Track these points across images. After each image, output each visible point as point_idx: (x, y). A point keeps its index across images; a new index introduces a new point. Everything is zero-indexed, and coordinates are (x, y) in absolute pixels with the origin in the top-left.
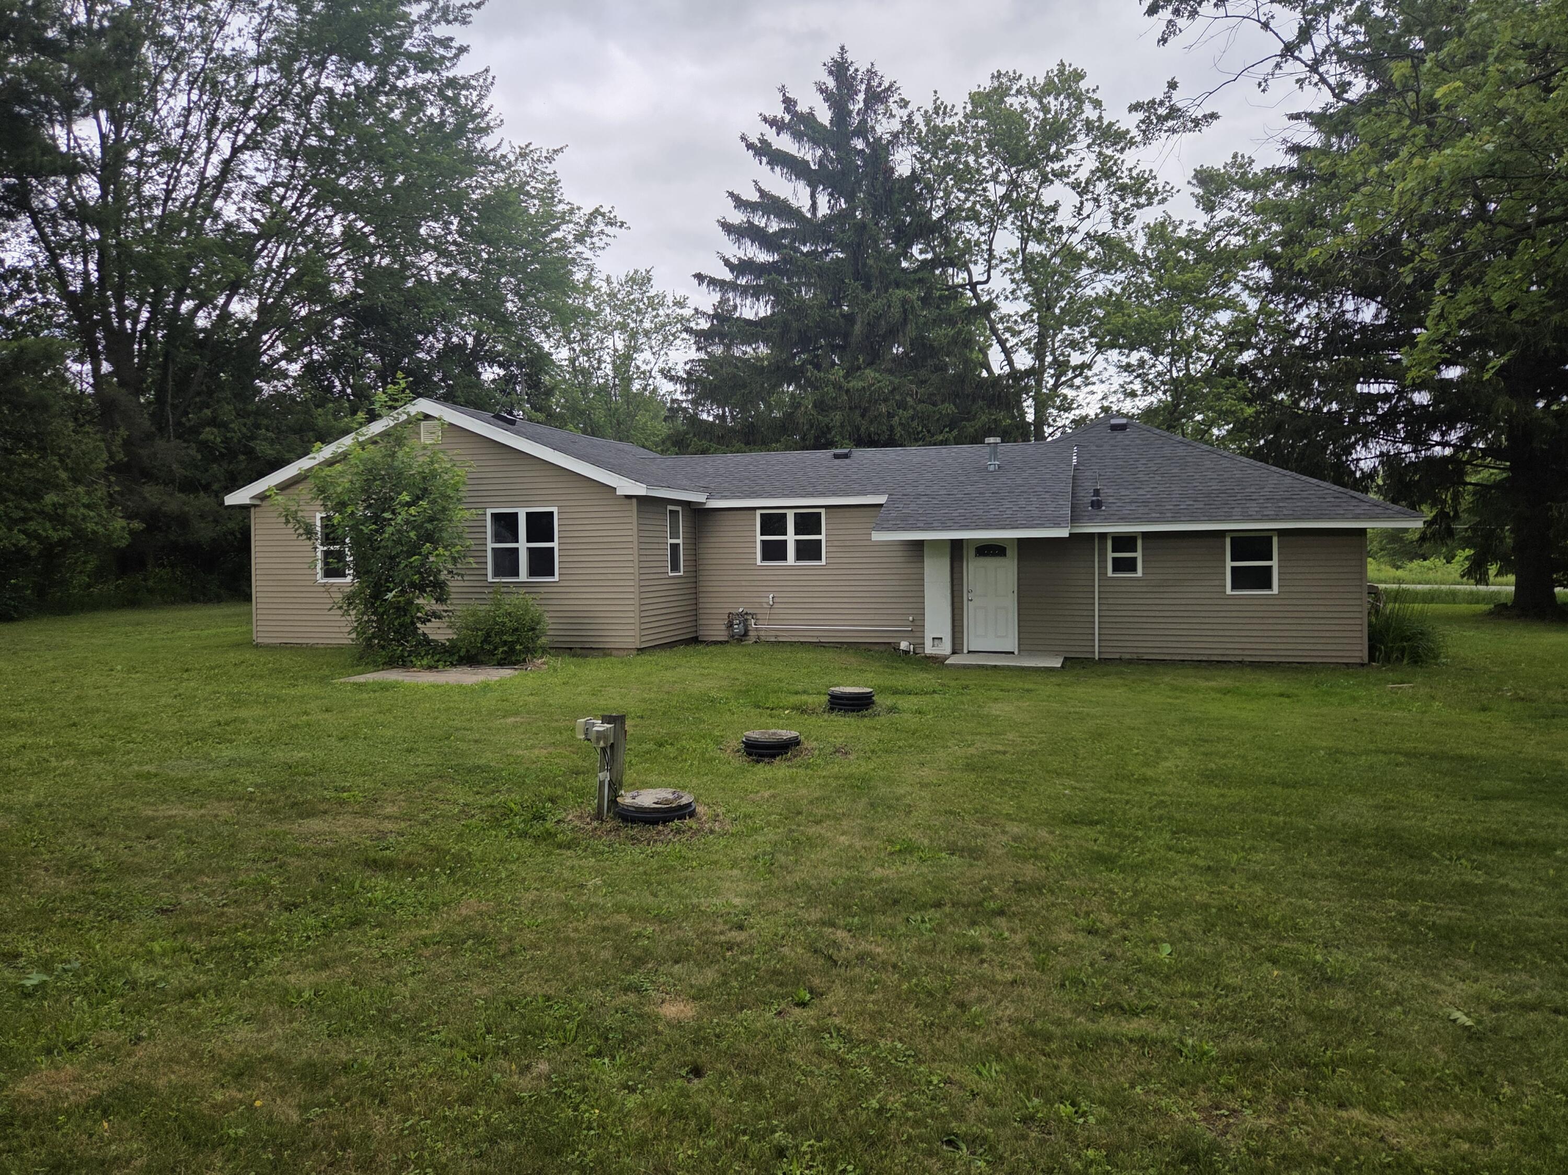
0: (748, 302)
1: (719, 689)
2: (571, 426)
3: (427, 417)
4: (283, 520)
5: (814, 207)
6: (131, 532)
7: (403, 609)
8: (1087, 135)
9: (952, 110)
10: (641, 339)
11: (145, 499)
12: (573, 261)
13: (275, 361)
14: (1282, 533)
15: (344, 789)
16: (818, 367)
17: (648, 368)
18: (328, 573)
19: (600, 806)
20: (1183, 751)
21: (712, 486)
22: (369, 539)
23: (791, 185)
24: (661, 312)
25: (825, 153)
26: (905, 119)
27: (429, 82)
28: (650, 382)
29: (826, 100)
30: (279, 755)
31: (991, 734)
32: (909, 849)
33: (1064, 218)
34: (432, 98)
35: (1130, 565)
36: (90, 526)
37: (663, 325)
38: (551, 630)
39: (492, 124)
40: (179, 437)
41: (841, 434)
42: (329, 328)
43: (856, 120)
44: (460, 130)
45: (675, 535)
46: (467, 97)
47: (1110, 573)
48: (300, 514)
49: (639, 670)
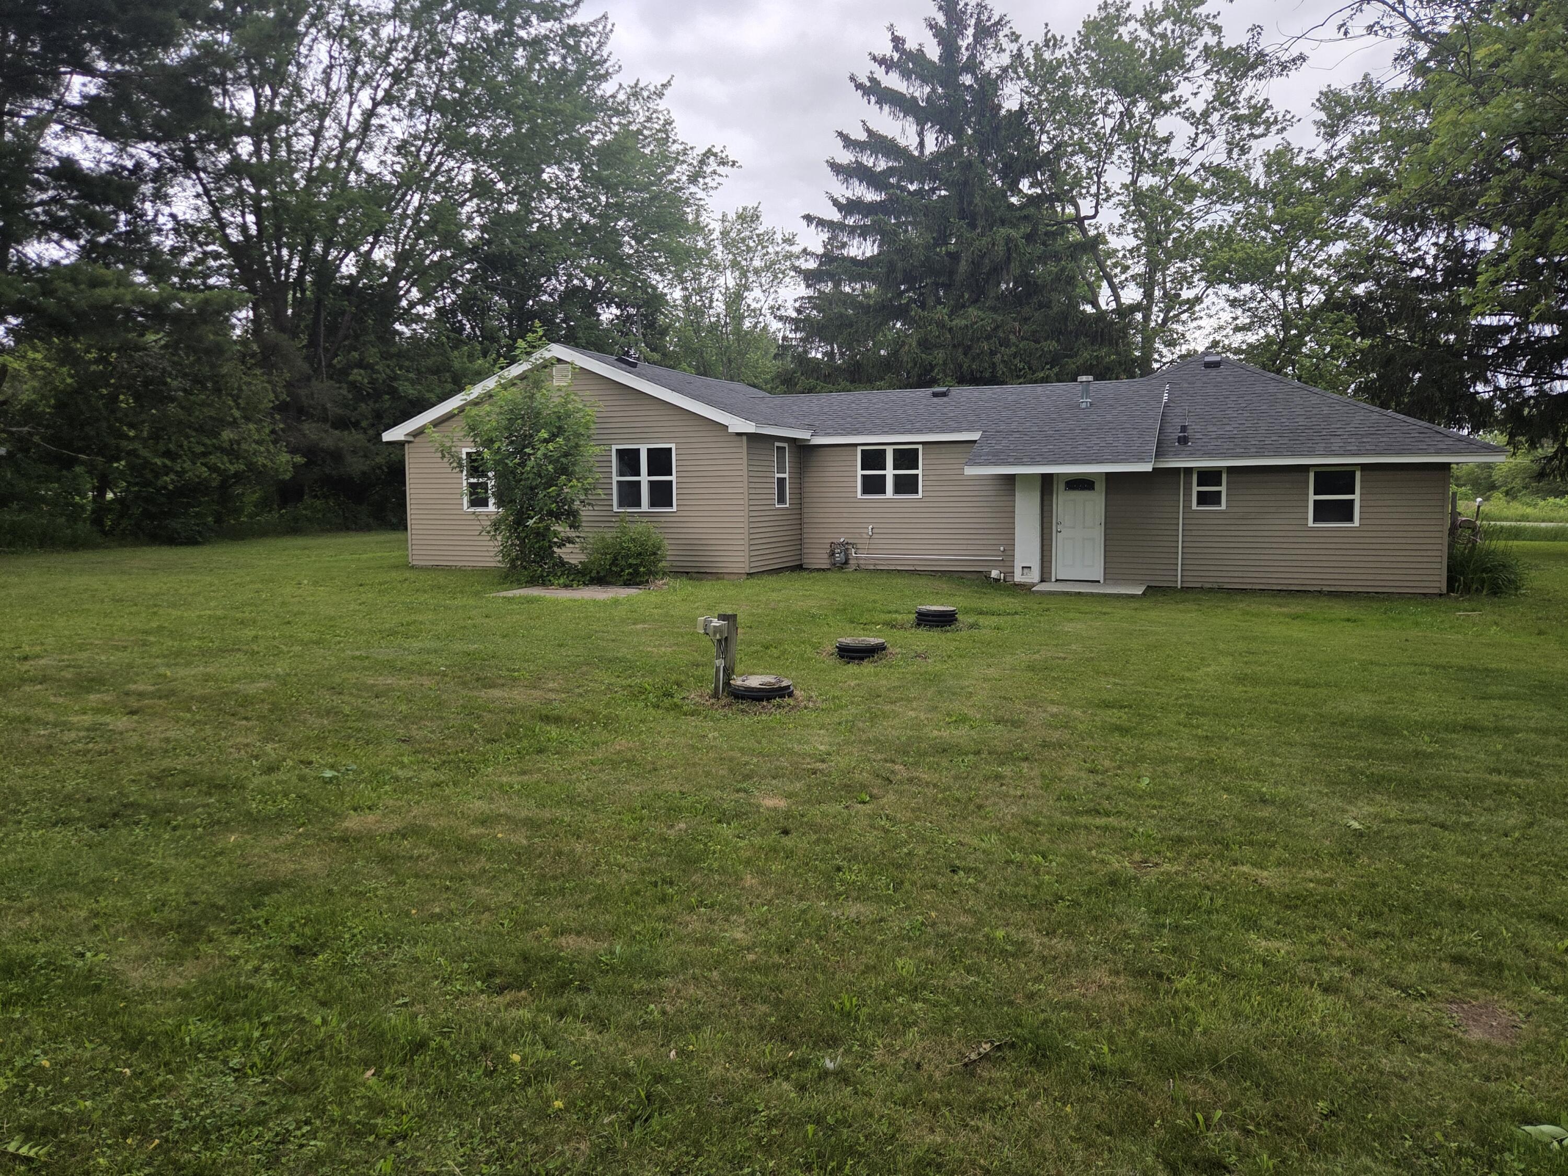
0: (855, 242)
1: (819, 607)
2: (684, 365)
3: (559, 361)
4: (440, 455)
5: (922, 144)
6: (295, 466)
7: (542, 534)
8: (1205, 62)
9: (1061, 41)
10: (752, 277)
11: (304, 435)
12: (687, 203)
13: (412, 305)
14: (1364, 467)
15: (514, 670)
16: (923, 306)
17: (758, 306)
18: (473, 503)
19: (717, 688)
20: (1226, 661)
21: (817, 423)
22: (512, 472)
23: (899, 124)
24: (771, 250)
25: (934, 90)
26: (1015, 52)
27: (551, 31)
28: (761, 319)
29: (935, 36)
30: (458, 646)
31: (1056, 645)
32: (963, 720)
33: (1176, 150)
34: (553, 46)
35: (1214, 499)
36: (261, 460)
37: (773, 263)
38: (670, 554)
39: (610, 70)
40: (331, 377)
41: (944, 371)
42: (460, 272)
43: (965, 55)
44: (581, 77)
45: (781, 469)
46: (587, 44)
47: (1194, 506)
48: (453, 449)
49: (748, 591)
